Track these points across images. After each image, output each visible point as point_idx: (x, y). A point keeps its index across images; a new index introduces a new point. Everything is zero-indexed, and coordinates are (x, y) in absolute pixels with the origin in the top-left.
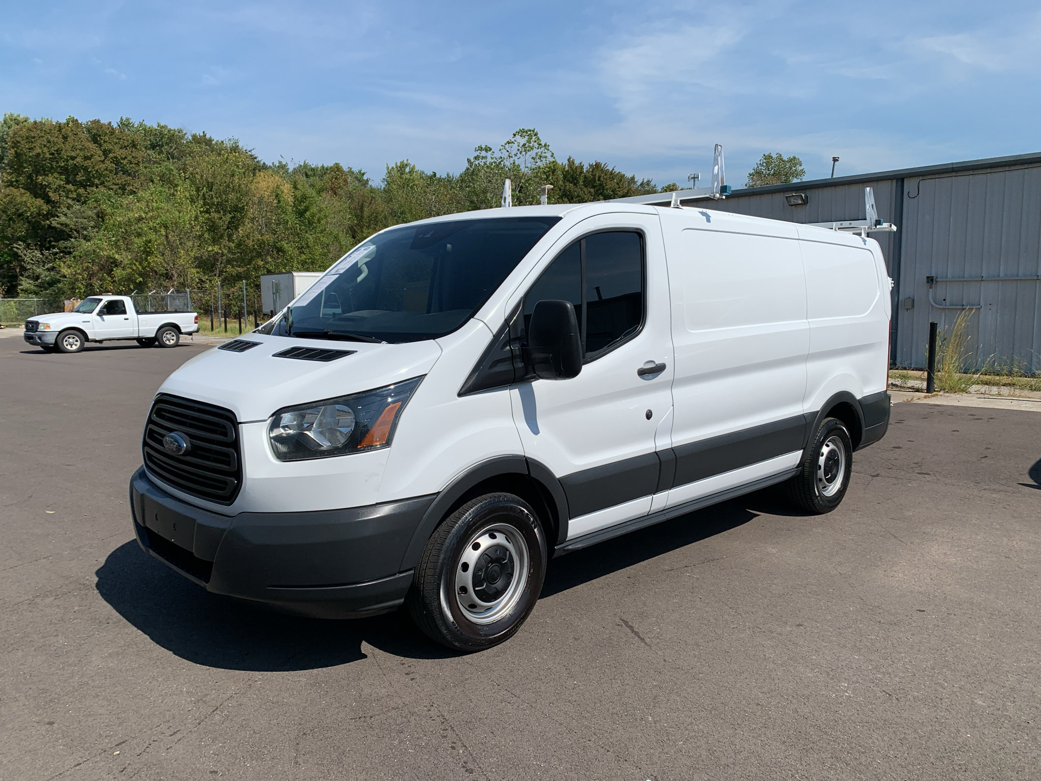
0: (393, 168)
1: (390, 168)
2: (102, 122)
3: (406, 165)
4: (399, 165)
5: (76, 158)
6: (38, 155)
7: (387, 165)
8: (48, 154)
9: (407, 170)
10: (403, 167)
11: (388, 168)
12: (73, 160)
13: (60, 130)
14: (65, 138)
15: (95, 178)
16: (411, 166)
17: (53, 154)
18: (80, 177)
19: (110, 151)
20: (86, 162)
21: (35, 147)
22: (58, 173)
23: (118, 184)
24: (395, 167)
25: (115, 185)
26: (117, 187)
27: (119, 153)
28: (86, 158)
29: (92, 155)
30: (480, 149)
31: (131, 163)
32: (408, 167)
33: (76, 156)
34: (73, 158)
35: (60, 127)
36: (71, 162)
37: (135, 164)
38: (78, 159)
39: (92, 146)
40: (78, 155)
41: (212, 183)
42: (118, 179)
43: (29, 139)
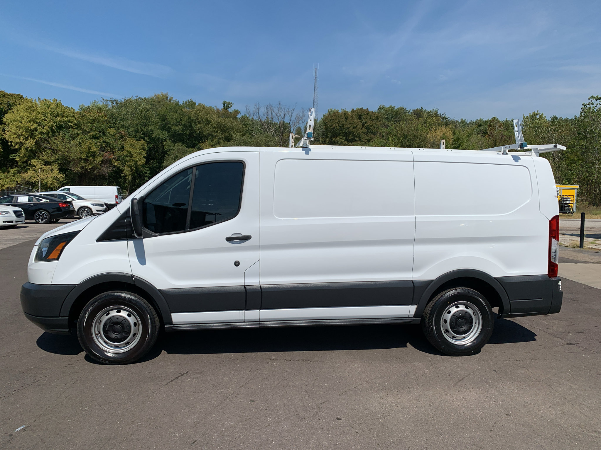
0: (527, 117)
1: (525, 117)
2: (364, 109)
3: (537, 114)
4: (531, 114)
5: (349, 128)
6: (334, 128)
7: (524, 115)
8: (338, 127)
9: (538, 117)
10: (534, 116)
11: (524, 117)
12: (348, 129)
13: (345, 115)
14: (346, 119)
15: (356, 137)
16: (541, 115)
17: (340, 127)
18: (350, 137)
19: (366, 123)
20: (354, 130)
21: (333, 124)
22: (342, 136)
23: (367, 139)
24: (529, 116)
25: (366, 139)
26: (367, 140)
27: (369, 123)
28: (354, 128)
29: (357, 126)
30: (592, 97)
31: (375, 128)
32: (538, 115)
33: (349, 127)
34: (348, 128)
35: (345, 113)
36: (348, 130)
37: (377, 128)
38: (351, 129)
39: (357, 121)
40: (351, 127)
41: (406, 135)
42: (367, 137)
43: (331, 121)
